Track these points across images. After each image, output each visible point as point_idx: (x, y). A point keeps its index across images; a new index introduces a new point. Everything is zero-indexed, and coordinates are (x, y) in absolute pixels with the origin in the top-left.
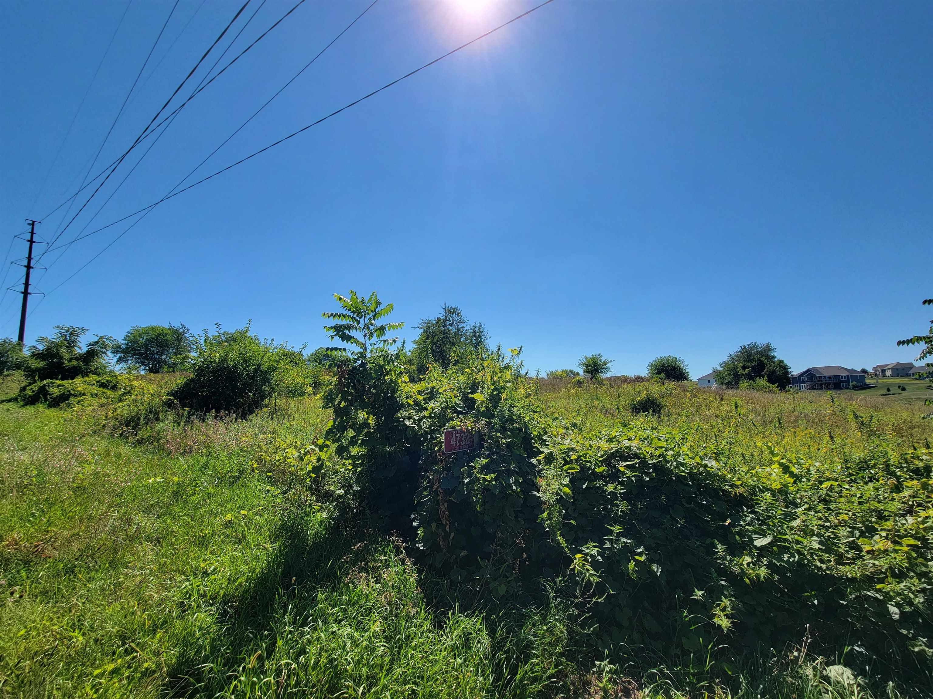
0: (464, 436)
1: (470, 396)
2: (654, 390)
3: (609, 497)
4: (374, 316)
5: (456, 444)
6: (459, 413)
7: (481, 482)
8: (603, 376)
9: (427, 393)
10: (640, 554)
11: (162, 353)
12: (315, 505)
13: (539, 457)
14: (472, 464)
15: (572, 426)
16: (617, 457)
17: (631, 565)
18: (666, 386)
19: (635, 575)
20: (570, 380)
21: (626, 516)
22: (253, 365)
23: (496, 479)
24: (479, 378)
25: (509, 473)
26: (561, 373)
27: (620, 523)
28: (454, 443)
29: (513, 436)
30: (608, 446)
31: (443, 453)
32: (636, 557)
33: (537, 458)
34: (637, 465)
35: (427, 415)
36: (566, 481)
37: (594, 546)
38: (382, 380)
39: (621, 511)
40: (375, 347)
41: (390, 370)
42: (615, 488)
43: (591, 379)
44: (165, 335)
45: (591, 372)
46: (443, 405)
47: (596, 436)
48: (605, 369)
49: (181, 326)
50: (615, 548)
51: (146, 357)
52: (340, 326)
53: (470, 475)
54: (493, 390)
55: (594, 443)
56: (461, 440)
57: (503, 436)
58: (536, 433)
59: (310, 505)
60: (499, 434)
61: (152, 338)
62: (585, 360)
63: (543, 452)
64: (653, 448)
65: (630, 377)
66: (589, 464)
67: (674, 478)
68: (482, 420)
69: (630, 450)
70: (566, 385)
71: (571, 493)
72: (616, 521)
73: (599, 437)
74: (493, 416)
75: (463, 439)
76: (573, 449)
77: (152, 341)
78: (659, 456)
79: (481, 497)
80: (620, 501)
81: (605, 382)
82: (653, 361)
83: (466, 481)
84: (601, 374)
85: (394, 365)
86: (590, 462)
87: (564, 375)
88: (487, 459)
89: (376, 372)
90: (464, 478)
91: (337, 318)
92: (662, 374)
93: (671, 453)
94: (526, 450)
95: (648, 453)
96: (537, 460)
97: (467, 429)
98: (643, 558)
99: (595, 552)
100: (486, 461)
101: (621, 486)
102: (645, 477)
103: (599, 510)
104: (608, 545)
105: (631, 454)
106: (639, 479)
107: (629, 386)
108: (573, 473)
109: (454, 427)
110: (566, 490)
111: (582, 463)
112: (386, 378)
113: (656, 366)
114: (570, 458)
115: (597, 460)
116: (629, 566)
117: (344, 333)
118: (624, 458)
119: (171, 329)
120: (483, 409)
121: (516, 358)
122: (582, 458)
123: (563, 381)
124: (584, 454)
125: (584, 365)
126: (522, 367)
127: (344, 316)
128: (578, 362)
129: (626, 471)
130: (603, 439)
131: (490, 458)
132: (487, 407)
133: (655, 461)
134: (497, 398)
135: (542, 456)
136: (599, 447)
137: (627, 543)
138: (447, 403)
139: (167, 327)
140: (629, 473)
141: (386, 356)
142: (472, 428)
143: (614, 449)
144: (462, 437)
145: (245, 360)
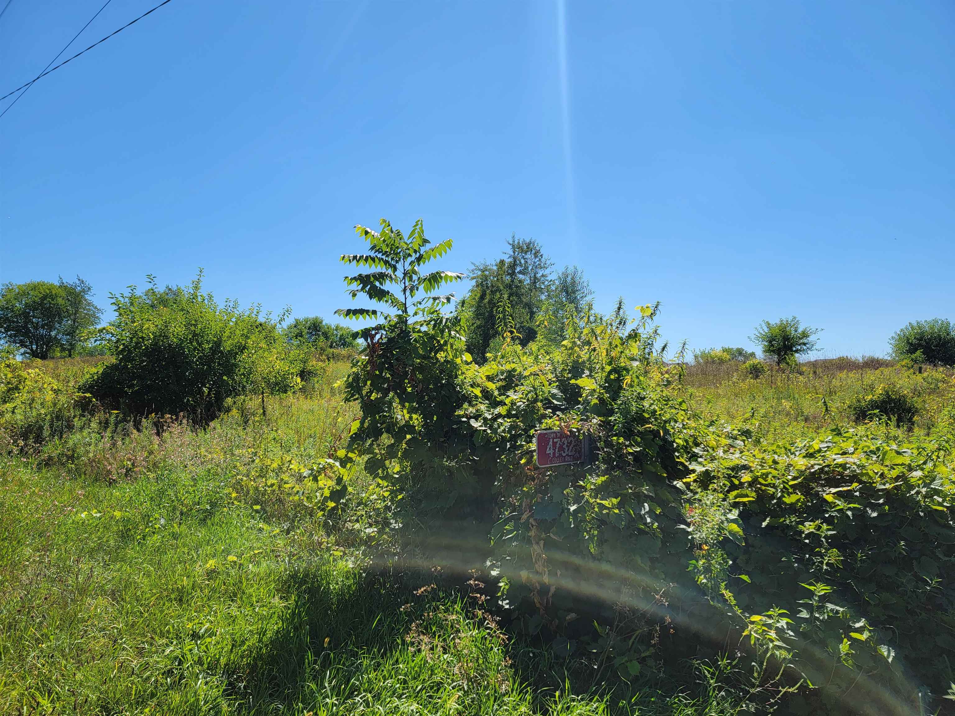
0: (566, 442)
1: (573, 381)
2: (900, 382)
3: (807, 541)
4: (419, 259)
5: (554, 453)
6: (555, 409)
7: (596, 509)
8: (801, 358)
9: (501, 380)
10: (860, 630)
11: (51, 328)
12: (334, 550)
13: (686, 478)
14: (581, 483)
15: (742, 434)
16: (822, 480)
17: (844, 647)
18: (925, 375)
19: (850, 662)
20: (737, 366)
21: (836, 571)
22: (208, 342)
23: (620, 506)
24: (584, 355)
25: (640, 499)
26: (719, 354)
27: (827, 582)
28: (551, 452)
29: (646, 444)
30: (806, 463)
31: (536, 468)
32: (854, 635)
33: (684, 480)
34: (857, 494)
35: (504, 413)
36: (734, 514)
37: (781, 615)
38: (432, 358)
39: (827, 564)
40: (421, 307)
41: (446, 343)
42: (819, 528)
43: (778, 363)
44: (53, 297)
45: (778, 352)
46: (530, 396)
47: (786, 449)
48: (805, 344)
49: (78, 282)
50: (818, 619)
51: (27, 334)
52: (368, 276)
53: (578, 499)
54: (610, 373)
55: (780, 458)
56: (561, 448)
57: (627, 443)
58: (681, 442)
59: (328, 549)
60: (621, 440)
61: (34, 302)
62: (766, 330)
63: (694, 471)
64: (887, 466)
65: (853, 359)
66: (773, 490)
67: (922, 514)
68: (594, 418)
69: (845, 469)
70: (729, 375)
71: (741, 533)
72: (819, 577)
73: (790, 450)
74: (611, 412)
75: (564, 446)
76: (745, 467)
77: (33, 307)
78: (897, 479)
79: (596, 532)
80: (825, 549)
81: (804, 369)
82: (902, 330)
83: (573, 508)
84: (797, 355)
85: (450, 334)
86: (774, 486)
87: (726, 356)
88: (604, 476)
89: (424, 344)
90: (569, 504)
91: (362, 262)
92: (918, 353)
93: (918, 474)
94: (665, 468)
95: (877, 473)
96: (684, 483)
97: (571, 431)
98: (864, 637)
99: (783, 623)
100: (603, 479)
101: (828, 525)
102: (870, 512)
103: (789, 561)
104: (804, 614)
105: (847, 476)
106: (860, 515)
107: (851, 375)
108: (744, 504)
109: (550, 428)
110: (734, 527)
111: (760, 488)
112: (438, 355)
113: (908, 339)
114: (739, 480)
115: (787, 483)
116: (841, 646)
117: (374, 287)
118: (832, 482)
119: (62, 286)
120: (595, 401)
121: (649, 321)
122: (761, 480)
123: (724, 367)
124: (764, 474)
125: (764, 338)
126: (657, 337)
127: (373, 260)
128: (753, 333)
129: (838, 502)
130: (797, 453)
131: (610, 474)
132: (601, 400)
133: (888, 486)
134: (617, 385)
135: (693, 477)
136: (790, 465)
137: (837, 612)
138: (536, 394)
139: (57, 284)
140: (841, 504)
141: (437, 322)
142: (579, 430)
143: (817, 467)
144: (564, 444)
145: (195, 335)
